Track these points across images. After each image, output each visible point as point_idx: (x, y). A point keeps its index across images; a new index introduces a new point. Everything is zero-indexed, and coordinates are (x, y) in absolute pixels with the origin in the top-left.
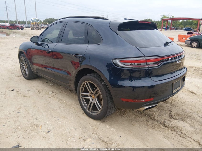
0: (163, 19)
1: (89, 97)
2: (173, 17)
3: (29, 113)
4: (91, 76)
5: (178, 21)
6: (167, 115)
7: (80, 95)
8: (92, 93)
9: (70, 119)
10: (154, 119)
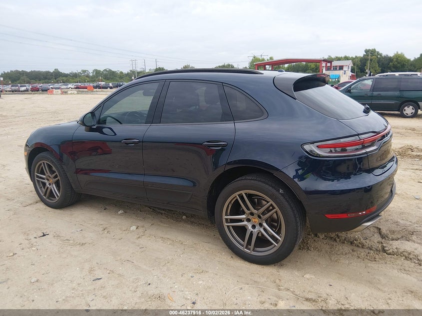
0: (256, 64)
1: (245, 223)
2: (271, 58)
3: (120, 275)
4: (252, 181)
5: (281, 66)
6: (376, 235)
7: (224, 221)
8: (252, 214)
9: (216, 273)
10: (363, 246)
